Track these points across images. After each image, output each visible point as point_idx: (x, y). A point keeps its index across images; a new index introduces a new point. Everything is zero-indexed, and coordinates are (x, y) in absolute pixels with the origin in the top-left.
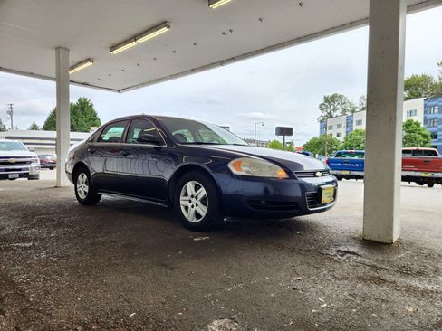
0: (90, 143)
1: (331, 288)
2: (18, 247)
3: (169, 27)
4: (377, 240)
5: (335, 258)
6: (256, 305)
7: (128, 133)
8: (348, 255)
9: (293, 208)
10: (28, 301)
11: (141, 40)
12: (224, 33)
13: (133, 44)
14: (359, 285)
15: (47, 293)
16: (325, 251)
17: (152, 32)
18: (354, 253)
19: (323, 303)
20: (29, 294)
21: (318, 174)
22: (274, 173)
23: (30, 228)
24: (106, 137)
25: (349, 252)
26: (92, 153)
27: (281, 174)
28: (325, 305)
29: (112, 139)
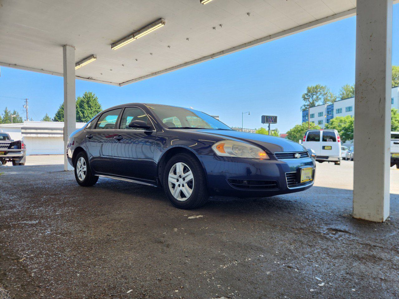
0: (88, 130)
1: (327, 266)
2: (25, 224)
3: (164, 23)
4: (367, 218)
5: (328, 236)
6: (252, 283)
7: (122, 119)
8: (340, 233)
9: (273, 187)
10: (30, 276)
11: (139, 36)
12: (214, 28)
13: (132, 40)
14: (355, 264)
15: (48, 268)
16: (317, 230)
17: (149, 28)
18: (345, 231)
19: (320, 282)
20: (32, 269)
21: (297, 155)
22: (256, 154)
23: (38, 207)
24: (103, 124)
25: (341, 231)
26: (90, 138)
27: (262, 155)
28: (323, 284)
29: (108, 126)
